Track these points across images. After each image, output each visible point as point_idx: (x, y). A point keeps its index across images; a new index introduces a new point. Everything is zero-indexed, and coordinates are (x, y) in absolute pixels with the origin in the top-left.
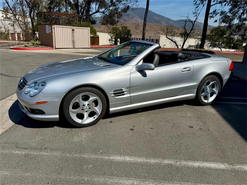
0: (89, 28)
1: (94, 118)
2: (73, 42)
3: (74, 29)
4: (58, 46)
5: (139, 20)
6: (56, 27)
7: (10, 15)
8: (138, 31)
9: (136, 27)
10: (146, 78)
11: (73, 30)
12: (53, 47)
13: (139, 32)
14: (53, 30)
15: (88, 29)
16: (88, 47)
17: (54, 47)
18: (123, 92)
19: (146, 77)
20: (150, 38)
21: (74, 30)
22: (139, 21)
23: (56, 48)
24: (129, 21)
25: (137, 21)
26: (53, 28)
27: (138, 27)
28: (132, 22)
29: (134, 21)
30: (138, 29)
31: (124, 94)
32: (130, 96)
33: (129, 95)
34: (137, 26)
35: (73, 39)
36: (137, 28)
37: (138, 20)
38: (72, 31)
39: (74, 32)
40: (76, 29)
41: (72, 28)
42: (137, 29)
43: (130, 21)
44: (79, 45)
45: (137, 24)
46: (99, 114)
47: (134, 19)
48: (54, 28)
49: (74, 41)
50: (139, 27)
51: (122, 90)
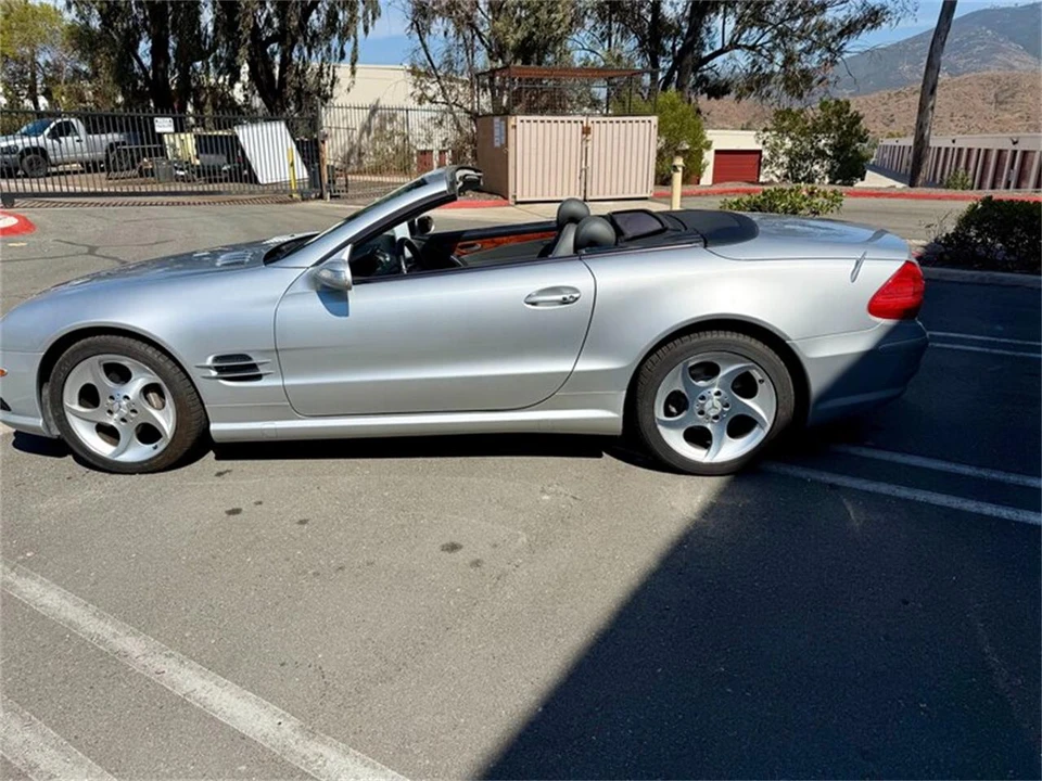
0: (654, 119)
1: (155, 448)
2: (584, 175)
3: (590, 125)
4: (526, 192)
5: (1025, 62)
6: (522, 121)
7: (433, 89)
8: (1007, 116)
9: (1000, 99)
10: (343, 318)
11: (586, 131)
12: (506, 198)
13: (1016, 120)
14: (511, 132)
15: (648, 124)
16: (644, 195)
17: (510, 197)
18: (254, 367)
19: (347, 315)
20: (1014, 147)
21: (589, 129)
22: (1024, 67)
23: (517, 203)
24: (968, 72)
25: (1012, 67)
26: (510, 127)
27: (1013, 96)
28: (985, 73)
29: (994, 72)
30: (1008, 106)
31: (259, 377)
32: (284, 386)
33: (278, 382)
34: (1006, 90)
35: (583, 166)
36: (1007, 103)
37: (1016, 64)
38: (583, 133)
39: (590, 137)
40: (597, 125)
41: (582, 122)
42: (1003, 107)
43: (975, 70)
44: (608, 185)
45: (1010, 80)
46: (170, 437)
47: (995, 59)
48: (515, 127)
49: (589, 173)
50: (1018, 97)
51: (250, 359)
